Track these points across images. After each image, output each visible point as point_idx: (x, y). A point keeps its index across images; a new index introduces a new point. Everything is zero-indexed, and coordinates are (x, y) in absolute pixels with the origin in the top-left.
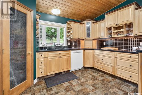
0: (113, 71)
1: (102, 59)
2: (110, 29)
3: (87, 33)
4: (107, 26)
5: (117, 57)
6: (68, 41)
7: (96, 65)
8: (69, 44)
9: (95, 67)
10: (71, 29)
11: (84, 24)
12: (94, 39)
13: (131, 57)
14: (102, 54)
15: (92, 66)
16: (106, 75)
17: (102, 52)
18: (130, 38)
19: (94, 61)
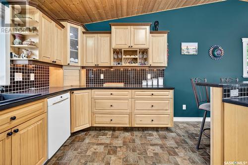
0: (130, 121)
1: (111, 106)
2: (117, 52)
3: (71, 52)
4: (114, 46)
5: (136, 97)
7: (97, 120)
8: (19, 77)
9: (95, 125)
10: (35, 29)
11: (63, 27)
12: (83, 67)
13: (152, 94)
14: (112, 96)
15: (88, 126)
16: (116, 132)
17: (111, 92)
18: (144, 68)
19: (93, 113)
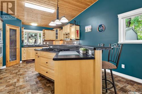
3: (56, 36)
6: (43, 42)
8: (44, 43)
10: (45, 34)
11: (54, 30)
12: (61, 40)
